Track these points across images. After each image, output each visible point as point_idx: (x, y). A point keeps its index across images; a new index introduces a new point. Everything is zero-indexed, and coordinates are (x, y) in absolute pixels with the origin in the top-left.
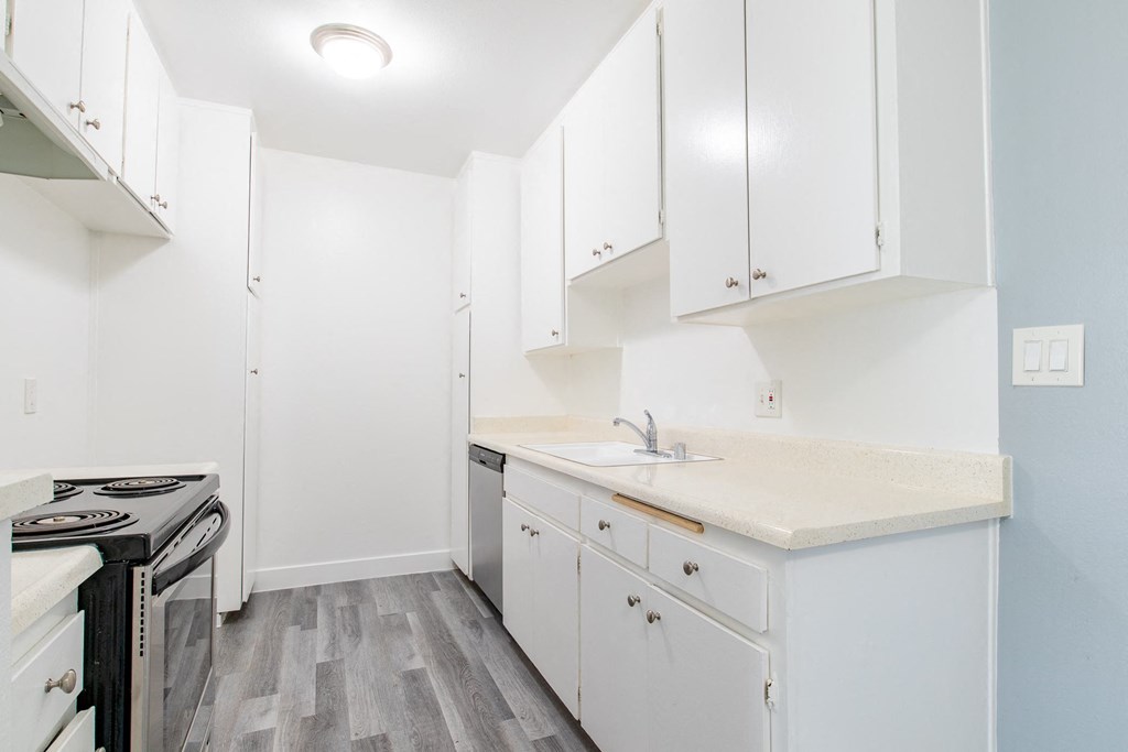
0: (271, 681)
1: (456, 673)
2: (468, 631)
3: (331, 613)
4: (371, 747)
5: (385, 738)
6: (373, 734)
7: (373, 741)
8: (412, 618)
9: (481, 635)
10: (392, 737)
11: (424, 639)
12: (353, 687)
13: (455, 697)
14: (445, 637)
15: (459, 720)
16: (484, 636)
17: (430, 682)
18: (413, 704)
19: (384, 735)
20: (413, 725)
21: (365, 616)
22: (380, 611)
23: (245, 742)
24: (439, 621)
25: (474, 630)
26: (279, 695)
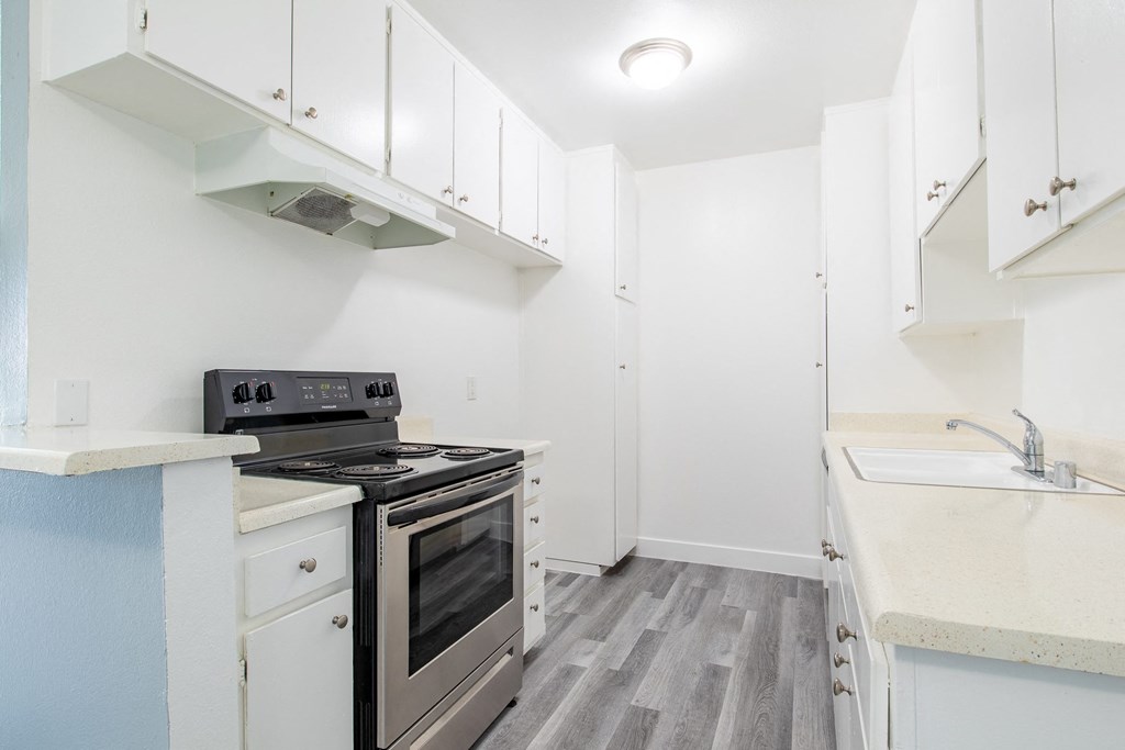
0: (606, 631)
1: (759, 684)
2: (799, 647)
3: (682, 591)
4: (641, 716)
5: (656, 715)
6: (650, 707)
7: (646, 711)
8: (750, 617)
9: (810, 658)
10: (663, 717)
11: (749, 640)
12: (660, 660)
13: (741, 709)
14: (771, 647)
15: (730, 731)
16: (813, 661)
17: (727, 683)
18: (699, 697)
19: (658, 712)
20: (686, 715)
21: (710, 601)
22: (725, 601)
23: (563, 670)
24: (776, 628)
25: (807, 649)
26: (605, 644)
